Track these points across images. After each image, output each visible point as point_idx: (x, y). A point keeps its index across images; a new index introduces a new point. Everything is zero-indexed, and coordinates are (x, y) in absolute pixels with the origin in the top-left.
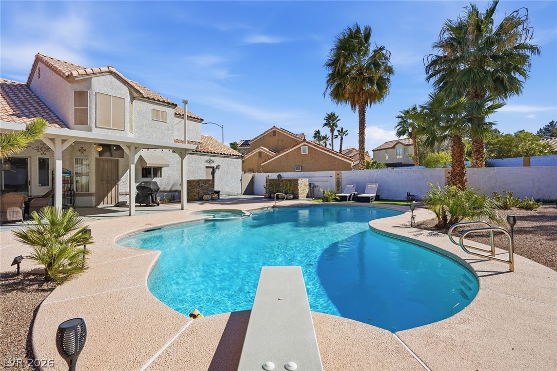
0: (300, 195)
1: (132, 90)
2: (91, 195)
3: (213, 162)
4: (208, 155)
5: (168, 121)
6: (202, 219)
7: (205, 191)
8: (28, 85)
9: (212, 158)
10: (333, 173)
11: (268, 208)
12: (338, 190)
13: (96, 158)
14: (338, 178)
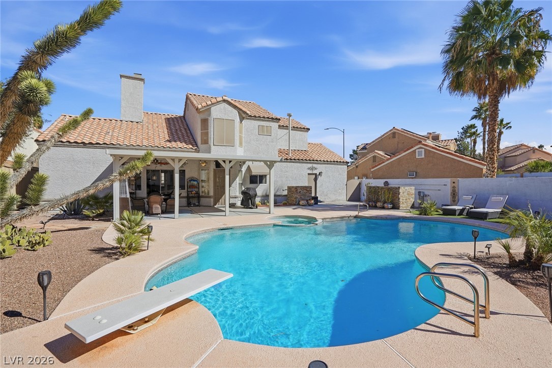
0: (401, 205)
1: (241, 112)
2: (210, 197)
3: (316, 169)
4: (310, 163)
5: (273, 134)
6: (271, 224)
7: (302, 197)
8: (184, 117)
9: (314, 165)
10: (448, 181)
11: (349, 217)
12: (454, 201)
13: (214, 169)
14: (454, 187)
